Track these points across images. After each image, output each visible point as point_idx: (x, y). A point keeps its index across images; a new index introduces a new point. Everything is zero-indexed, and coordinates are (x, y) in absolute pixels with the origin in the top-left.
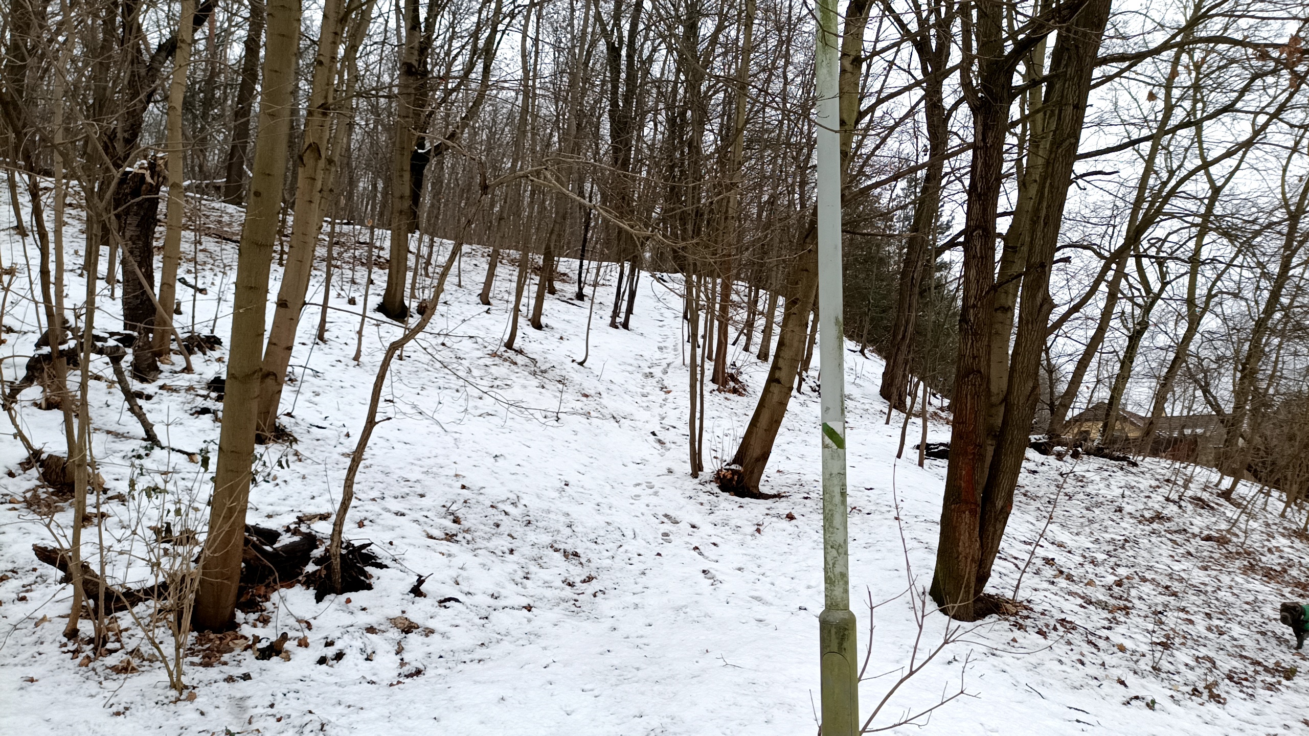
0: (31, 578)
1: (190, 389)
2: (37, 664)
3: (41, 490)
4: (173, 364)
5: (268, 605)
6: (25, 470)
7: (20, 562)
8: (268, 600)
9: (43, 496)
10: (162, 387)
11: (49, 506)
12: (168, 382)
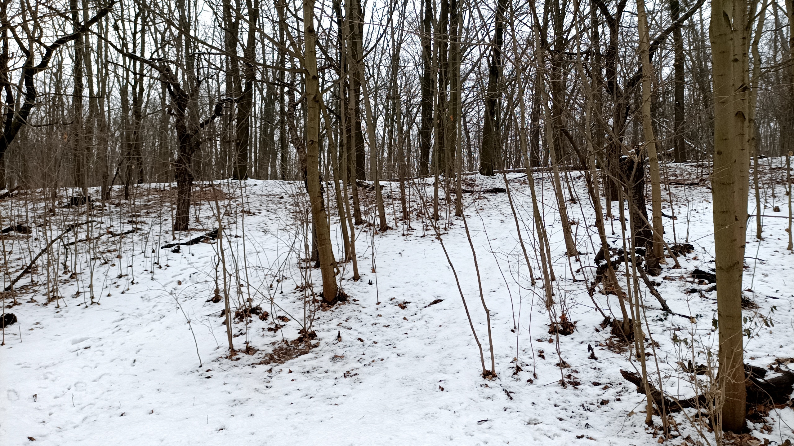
0: (619, 389)
1: (681, 278)
2: (635, 438)
3: (613, 339)
4: (668, 264)
5: (768, 418)
6: (604, 328)
7: (613, 379)
8: (767, 415)
9: (615, 342)
10: (665, 278)
11: (619, 348)
12: (668, 275)
